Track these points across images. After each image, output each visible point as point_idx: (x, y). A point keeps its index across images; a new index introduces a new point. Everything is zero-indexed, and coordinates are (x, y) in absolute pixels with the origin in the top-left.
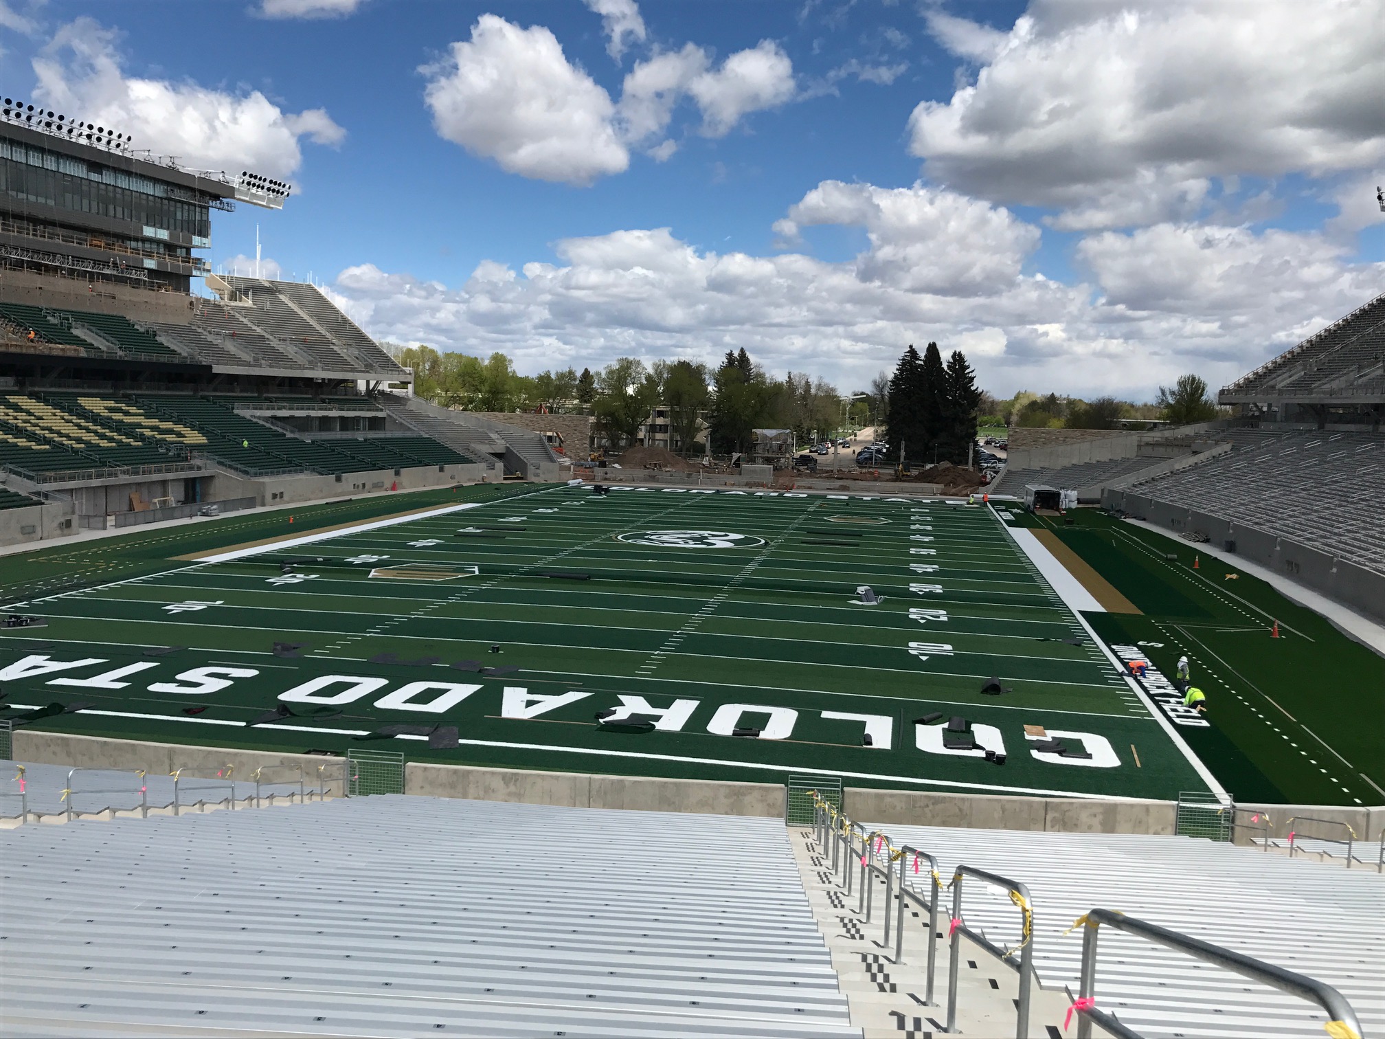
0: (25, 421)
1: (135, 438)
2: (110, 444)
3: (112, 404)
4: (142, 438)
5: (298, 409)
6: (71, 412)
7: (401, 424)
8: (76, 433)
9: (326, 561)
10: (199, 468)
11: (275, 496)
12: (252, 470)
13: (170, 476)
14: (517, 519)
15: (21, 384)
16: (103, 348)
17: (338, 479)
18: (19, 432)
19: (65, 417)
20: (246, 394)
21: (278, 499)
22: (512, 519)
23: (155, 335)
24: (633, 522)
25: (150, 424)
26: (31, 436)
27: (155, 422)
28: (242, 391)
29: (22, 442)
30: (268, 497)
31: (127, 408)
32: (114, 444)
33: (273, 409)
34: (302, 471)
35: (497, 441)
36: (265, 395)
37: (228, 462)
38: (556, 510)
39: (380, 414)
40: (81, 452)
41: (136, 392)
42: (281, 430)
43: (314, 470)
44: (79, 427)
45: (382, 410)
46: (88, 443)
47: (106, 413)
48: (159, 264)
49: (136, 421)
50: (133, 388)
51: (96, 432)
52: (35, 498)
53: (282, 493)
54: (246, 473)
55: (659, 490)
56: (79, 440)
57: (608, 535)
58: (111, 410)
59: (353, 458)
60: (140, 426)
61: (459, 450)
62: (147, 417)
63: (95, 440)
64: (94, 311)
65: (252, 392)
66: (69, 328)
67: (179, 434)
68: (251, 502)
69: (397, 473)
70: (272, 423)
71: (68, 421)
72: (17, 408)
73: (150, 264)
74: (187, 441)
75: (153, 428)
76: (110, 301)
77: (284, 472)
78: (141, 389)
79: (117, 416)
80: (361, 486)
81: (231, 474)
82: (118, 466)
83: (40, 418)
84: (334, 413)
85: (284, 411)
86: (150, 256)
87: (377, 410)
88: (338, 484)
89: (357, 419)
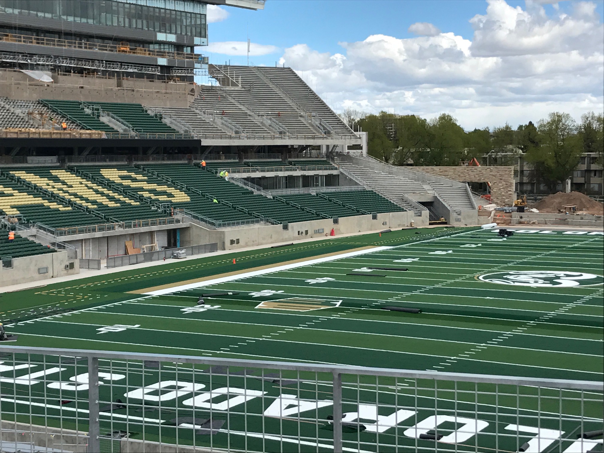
0: (60, 189)
1: (136, 200)
2: (116, 205)
3: (125, 173)
4: (141, 199)
5: (268, 171)
6: (93, 180)
7: (351, 180)
8: (93, 196)
9: (235, 295)
10: (178, 221)
11: (232, 242)
12: (218, 222)
13: (154, 228)
14: (409, 260)
15: (62, 161)
16: (121, 131)
17: (285, 228)
18: (53, 197)
19: (88, 185)
20: (229, 161)
21: (235, 245)
22: (405, 261)
23: (161, 118)
24: (506, 263)
25: (150, 188)
26: (61, 201)
27: (153, 186)
28: (226, 158)
29: (54, 206)
30: (227, 243)
31: (136, 176)
32: (119, 205)
33: (249, 172)
34: (257, 222)
35: (429, 192)
36: (245, 160)
37: (201, 217)
38: (450, 252)
39: (335, 172)
40: (93, 211)
41: (144, 163)
42: (250, 189)
43: (267, 221)
44: (97, 192)
45: (336, 169)
46: (100, 205)
47: (118, 181)
48: (169, 61)
49: (139, 186)
50: (142, 160)
51: (108, 196)
52: (52, 247)
53: (238, 240)
54: (213, 224)
55: (560, 233)
56: (94, 202)
57: (471, 275)
58: (123, 178)
59: (303, 210)
60: (142, 189)
61: (394, 200)
62: (149, 182)
63: (105, 201)
64: (119, 102)
65: (234, 159)
66: (98, 116)
67: (170, 195)
68: (213, 247)
69: (336, 222)
70: (245, 184)
71: (90, 188)
72: (56, 179)
73: (162, 61)
74: (174, 200)
75: (151, 191)
76: (130, 93)
77: (243, 223)
78: (149, 160)
79: (126, 183)
80: (304, 232)
81: (202, 226)
82: (117, 221)
83: (71, 186)
84: (298, 173)
85: (257, 173)
86: (163, 55)
87: (332, 169)
88: (285, 232)
89: (316, 177)
